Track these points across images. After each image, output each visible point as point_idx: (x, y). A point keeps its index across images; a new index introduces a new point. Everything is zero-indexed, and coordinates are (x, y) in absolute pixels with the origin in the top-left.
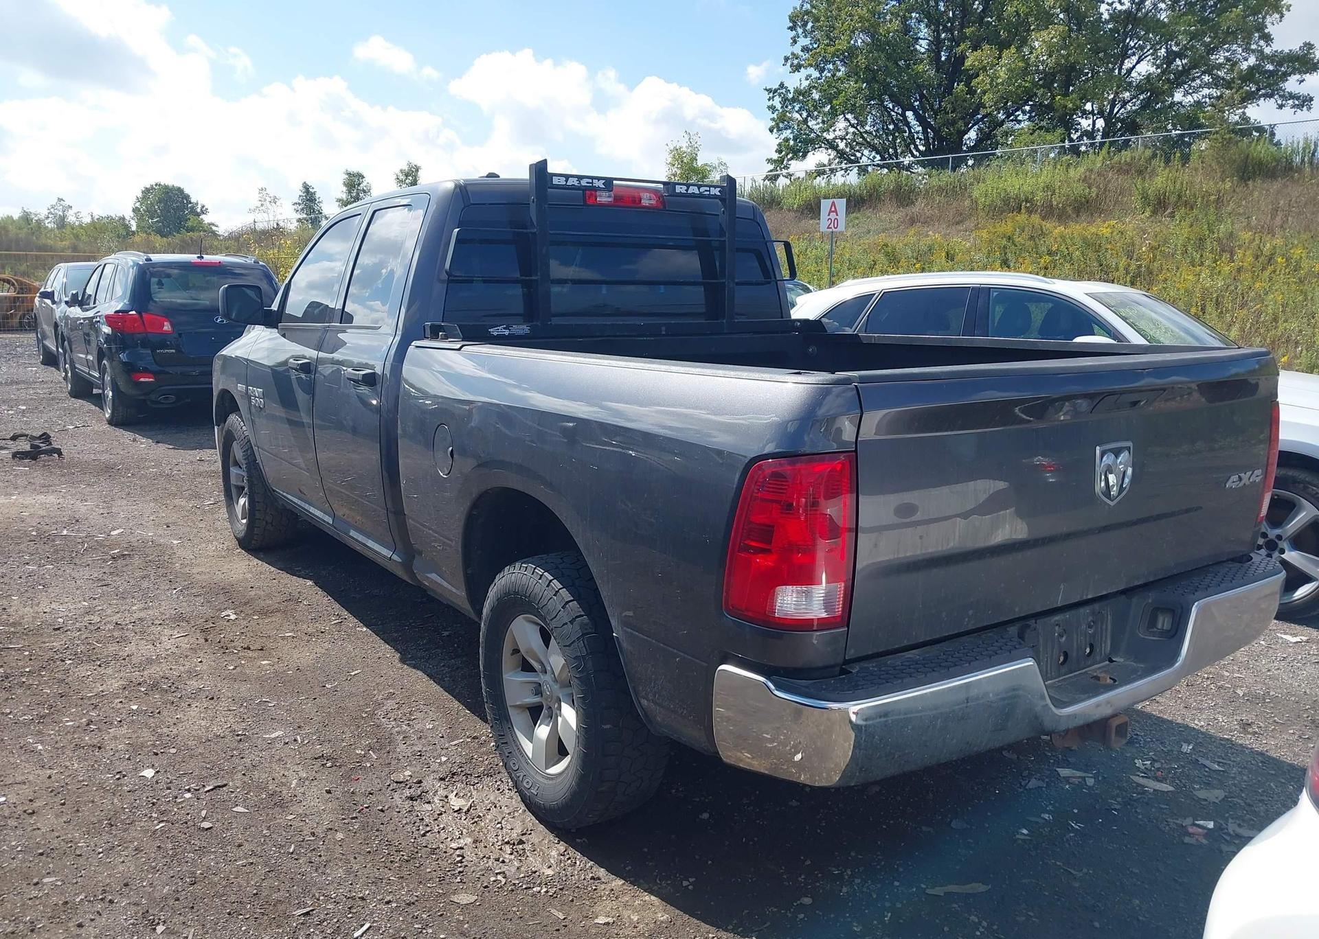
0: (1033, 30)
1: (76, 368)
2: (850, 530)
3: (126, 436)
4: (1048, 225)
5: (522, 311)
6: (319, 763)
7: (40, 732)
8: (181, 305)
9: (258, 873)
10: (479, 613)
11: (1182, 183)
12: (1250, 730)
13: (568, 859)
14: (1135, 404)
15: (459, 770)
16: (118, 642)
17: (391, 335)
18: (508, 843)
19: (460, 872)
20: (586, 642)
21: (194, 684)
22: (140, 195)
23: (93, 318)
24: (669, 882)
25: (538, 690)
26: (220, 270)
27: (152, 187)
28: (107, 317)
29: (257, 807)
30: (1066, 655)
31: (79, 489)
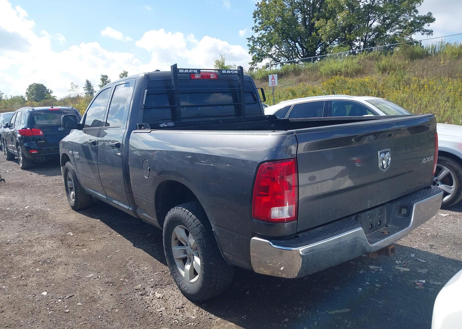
0: (337, 13)
1: (8, 150)
2: (296, 186)
3: (28, 173)
4: (347, 79)
5: (170, 118)
6: (107, 285)
7: (4, 282)
8: (46, 125)
9: (88, 327)
10: (162, 226)
11: (391, 62)
12: (433, 247)
13: (200, 312)
14: (390, 135)
15: (158, 283)
16: (30, 247)
17: (124, 129)
18: (178, 308)
19: (161, 320)
20: (202, 233)
21: (59, 260)
22: (28, 88)
23: (14, 131)
24: (237, 317)
25: (185, 252)
26: (59, 112)
27: (32, 85)
28: (19, 131)
29: (86, 303)
30: (372, 225)
31: (12, 193)
